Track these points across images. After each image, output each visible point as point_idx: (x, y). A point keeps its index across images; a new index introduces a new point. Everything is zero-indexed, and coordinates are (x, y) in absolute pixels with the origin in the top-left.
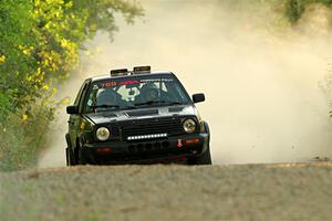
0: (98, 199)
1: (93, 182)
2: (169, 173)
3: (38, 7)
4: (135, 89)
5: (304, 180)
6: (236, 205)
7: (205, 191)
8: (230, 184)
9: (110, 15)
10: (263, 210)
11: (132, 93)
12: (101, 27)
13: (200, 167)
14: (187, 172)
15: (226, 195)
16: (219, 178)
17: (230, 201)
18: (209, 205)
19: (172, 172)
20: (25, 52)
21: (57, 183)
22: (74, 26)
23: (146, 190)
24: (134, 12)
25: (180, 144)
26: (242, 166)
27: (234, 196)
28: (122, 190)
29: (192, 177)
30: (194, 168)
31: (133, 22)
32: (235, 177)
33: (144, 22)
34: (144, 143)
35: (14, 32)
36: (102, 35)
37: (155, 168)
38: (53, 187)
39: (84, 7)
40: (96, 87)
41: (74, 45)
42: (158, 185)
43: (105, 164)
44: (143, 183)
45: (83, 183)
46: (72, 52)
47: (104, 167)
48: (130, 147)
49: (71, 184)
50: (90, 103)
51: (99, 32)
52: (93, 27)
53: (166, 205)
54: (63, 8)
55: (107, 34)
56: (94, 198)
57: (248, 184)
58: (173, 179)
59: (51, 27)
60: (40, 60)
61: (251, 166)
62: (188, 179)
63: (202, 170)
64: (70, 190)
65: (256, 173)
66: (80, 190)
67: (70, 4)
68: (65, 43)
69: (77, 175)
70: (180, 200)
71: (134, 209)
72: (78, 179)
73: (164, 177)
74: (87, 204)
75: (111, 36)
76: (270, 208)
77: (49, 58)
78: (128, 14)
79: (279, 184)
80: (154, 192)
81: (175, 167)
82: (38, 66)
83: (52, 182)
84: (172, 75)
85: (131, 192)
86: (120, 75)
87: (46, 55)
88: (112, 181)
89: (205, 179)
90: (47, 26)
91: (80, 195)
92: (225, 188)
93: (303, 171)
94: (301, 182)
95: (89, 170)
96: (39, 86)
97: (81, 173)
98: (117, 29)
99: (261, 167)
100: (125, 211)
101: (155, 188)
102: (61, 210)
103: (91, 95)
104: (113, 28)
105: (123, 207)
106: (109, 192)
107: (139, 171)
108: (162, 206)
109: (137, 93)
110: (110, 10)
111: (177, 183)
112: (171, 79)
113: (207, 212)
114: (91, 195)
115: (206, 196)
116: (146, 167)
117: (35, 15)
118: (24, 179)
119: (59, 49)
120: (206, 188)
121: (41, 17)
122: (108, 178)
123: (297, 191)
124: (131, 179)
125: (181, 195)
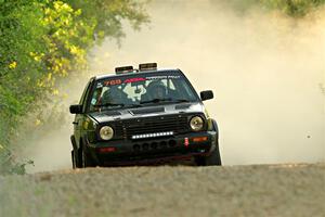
1: (102, 184)
2: (176, 174)
3: (48, 15)
4: (141, 87)
5: (307, 180)
6: (241, 205)
7: (210, 191)
8: (234, 184)
9: (118, 22)
10: (266, 209)
11: (137, 91)
12: (108, 34)
13: (205, 168)
14: (193, 173)
15: (231, 194)
16: (224, 178)
17: (235, 201)
18: (215, 205)
19: (179, 173)
20: (36, 58)
21: (68, 185)
22: (83, 33)
23: (155, 191)
24: (140, 18)
25: (187, 143)
26: (246, 167)
27: (239, 196)
28: (131, 191)
29: (198, 178)
30: (200, 169)
31: (139, 29)
32: (240, 178)
33: (150, 28)
34: (150, 142)
35: (25, 38)
36: (110, 42)
37: (162, 169)
38: (64, 189)
39: (92, 14)
40: (100, 85)
41: (83, 51)
42: (165, 186)
43: (114, 166)
44: (151, 184)
45: (93, 185)
46: (82, 58)
47: (113, 169)
48: (135, 146)
49: (83, 186)
50: (94, 102)
51: (107, 38)
52: (101, 33)
53: (173, 205)
54: (72, 15)
55: (114, 40)
56: (104, 199)
57: (252, 183)
58: (179, 180)
59: (61, 34)
60: (51, 66)
61: (255, 167)
62: (195, 180)
63: (207, 170)
64: (81, 191)
65: (259, 173)
66: (91, 192)
67: (79, 11)
68: (74, 50)
69: (87, 177)
70: (186, 200)
71: (143, 210)
72: (88, 180)
73: (170, 177)
74: (97, 205)
75: (118, 42)
76: (273, 207)
77: (59, 64)
78: (135, 21)
79: (281, 184)
80: (162, 193)
81: (181, 168)
82: (48, 72)
83: (62, 184)
84: (179, 72)
85: (140, 193)
86: (126, 73)
87: (57, 61)
88: (121, 183)
89: (210, 179)
90: (57, 33)
91: (91, 196)
92: (230, 188)
93: (305, 171)
94: (303, 182)
95: (99, 172)
96: (51, 91)
97: (92, 175)
98: (124, 35)
99: (265, 167)
100: (135, 211)
101: (162, 188)
102: (73, 211)
103: (95, 94)
104: (120, 35)
105: (133, 207)
106: (119, 193)
107: (147, 173)
108: (170, 206)
109: (144, 91)
110: (117, 17)
111: (184, 184)
112: (178, 76)
113: (213, 212)
114: (102, 196)
115: (211, 196)
116: (153, 169)
117: (45, 23)
118: (36, 181)
119: (69, 55)
120: (213, 188)
121: (51, 25)
122: (117, 180)
123: (300, 191)
124: (139, 180)
125: (187, 196)
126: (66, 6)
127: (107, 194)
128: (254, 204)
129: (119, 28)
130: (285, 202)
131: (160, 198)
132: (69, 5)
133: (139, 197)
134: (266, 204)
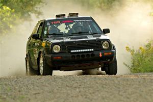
0: (24, 89)
6: (80, 92)
9: (29, 15)
10: (90, 93)
12: (26, 20)
15: (76, 87)
16: (73, 81)
17: (77, 90)
18: (69, 92)
21: (7, 83)
23: (44, 86)
24: (39, 13)
27: (79, 88)
28: (34, 86)
29: (62, 80)
32: (79, 80)
37: (47, 77)
38: (6, 85)
39: (19, 11)
42: (49, 83)
44: (42, 83)
45: (18, 83)
49: (13, 83)
53: (52, 92)
54: (11, 11)
56: (22, 89)
57: (85, 83)
58: (54, 81)
59: (6, 20)
64: (13, 86)
67: (13, 10)
69: (16, 79)
70: (57, 89)
71: (39, 93)
72: (16, 81)
73: (51, 80)
74: (19, 91)
76: (93, 93)
78: (37, 15)
79: (97, 83)
80: (47, 86)
83: (5, 82)
85: (38, 86)
87: (4, 31)
88: (30, 82)
89: (67, 81)
90: (4, 19)
91: (17, 87)
92: (76, 85)
94: (106, 83)
100: (35, 94)
101: (47, 84)
102: (9, 94)
104: (31, 20)
105: (34, 93)
106: (29, 86)
107: (41, 78)
108: (50, 92)
110: (30, 13)
113: (68, 94)
114: (22, 87)
115: (68, 88)
120: (68, 84)
123: (104, 86)
124: (37, 81)
125: (57, 88)
126: (8, 8)
127: (24, 87)
128: (85, 92)
129: (30, 18)
130: (98, 91)
131: (46, 89)
132: (9, 7)
133: (37, 88)
134: (90, 92)
